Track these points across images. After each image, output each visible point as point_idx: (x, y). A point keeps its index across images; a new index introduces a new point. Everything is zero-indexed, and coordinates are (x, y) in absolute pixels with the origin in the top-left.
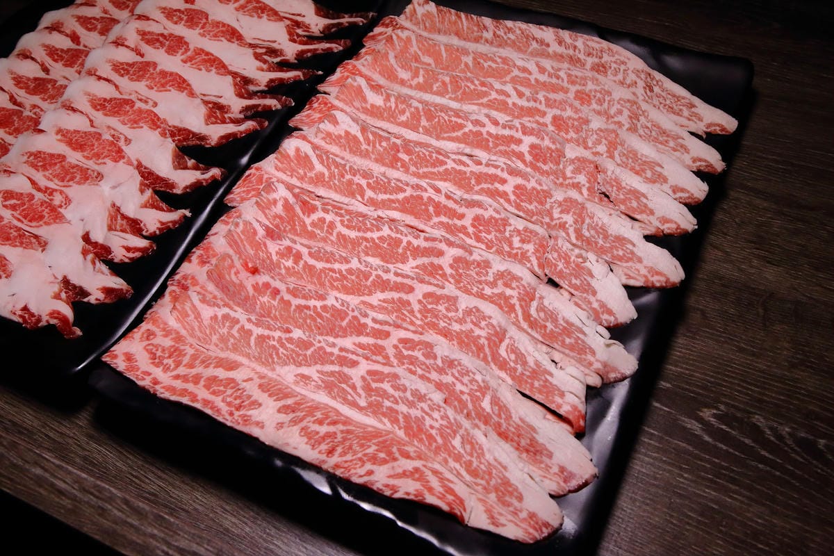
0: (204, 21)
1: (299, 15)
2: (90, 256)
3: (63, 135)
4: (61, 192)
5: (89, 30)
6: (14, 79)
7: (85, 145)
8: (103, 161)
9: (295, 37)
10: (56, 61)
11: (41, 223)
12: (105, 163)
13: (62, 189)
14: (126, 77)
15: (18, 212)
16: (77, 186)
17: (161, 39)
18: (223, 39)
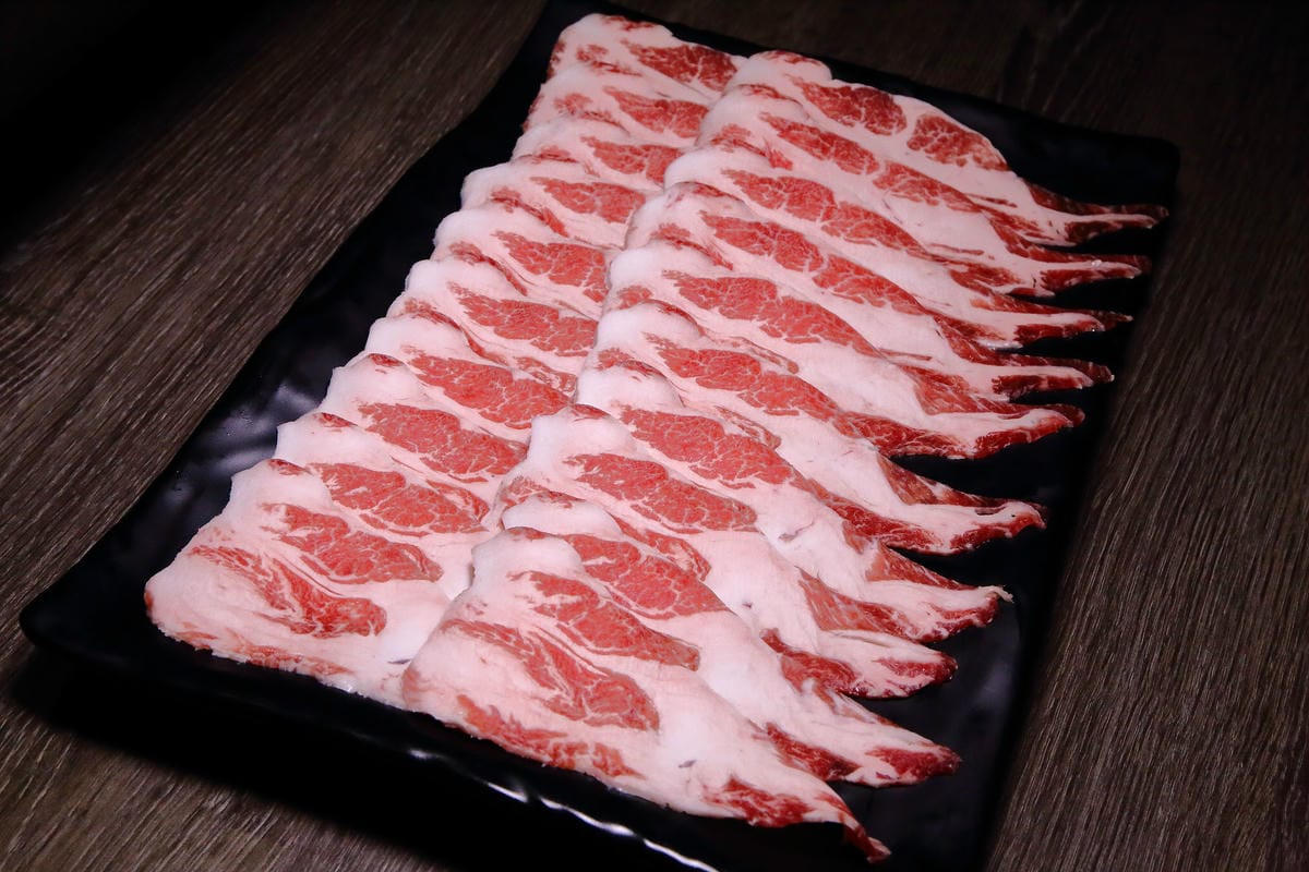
0: (826, 203)
1: (1002, 202)
2: (809, 684)
3: (639, 424)
4: (684, 545)
5: (581, 209)
6: (464, 302)
7: (693, 444)
8: (743, 480)
9: (1020, 246)
10: (533, 269)
11: (670, 609)
12: (750, 486)
13: (685, 537)
14: (716, 309)
15: (616, 583)
16: (711, 532)
17: (760, 235)
18: (874, 240)
